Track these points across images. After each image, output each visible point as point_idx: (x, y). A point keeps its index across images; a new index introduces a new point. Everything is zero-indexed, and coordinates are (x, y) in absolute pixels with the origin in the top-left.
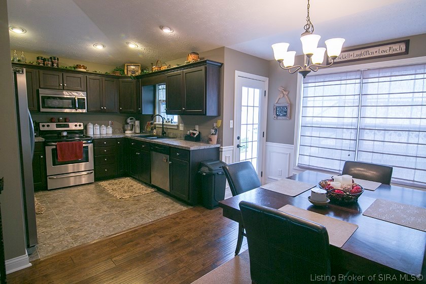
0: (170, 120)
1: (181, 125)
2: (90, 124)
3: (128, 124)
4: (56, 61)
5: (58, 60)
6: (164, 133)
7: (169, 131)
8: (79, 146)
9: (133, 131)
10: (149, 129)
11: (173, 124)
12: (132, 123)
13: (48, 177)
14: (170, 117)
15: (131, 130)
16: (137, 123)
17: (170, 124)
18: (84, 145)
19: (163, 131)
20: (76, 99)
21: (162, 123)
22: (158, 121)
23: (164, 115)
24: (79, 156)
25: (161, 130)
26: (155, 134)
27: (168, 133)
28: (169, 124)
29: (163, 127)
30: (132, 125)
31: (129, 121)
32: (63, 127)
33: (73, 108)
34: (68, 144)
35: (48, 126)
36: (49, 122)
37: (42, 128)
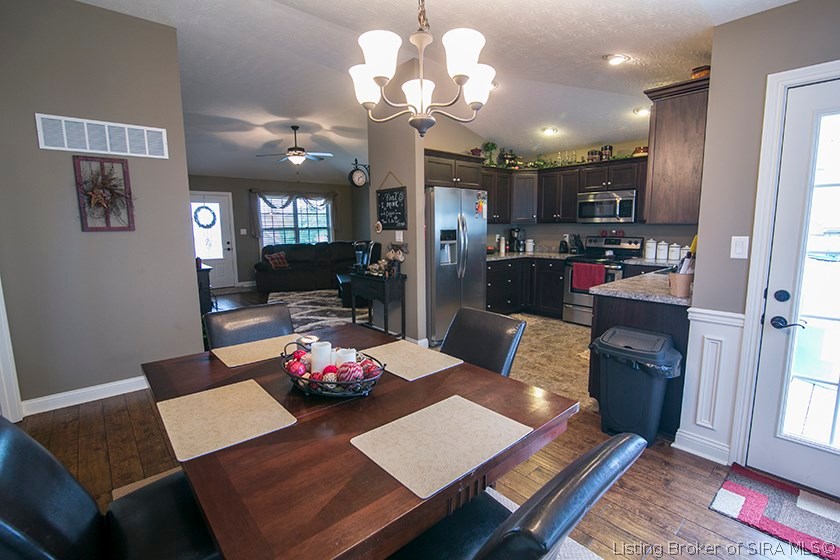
2: (651, 241)
4: (608, 151)
8: (599, 272)
13: (565, 305)
20: (618, 201)
32: (613, 244)
33: (614, 216)
34: (586, 266)
35: (595, 242)
36: (598, 237)
37: (588, 244)
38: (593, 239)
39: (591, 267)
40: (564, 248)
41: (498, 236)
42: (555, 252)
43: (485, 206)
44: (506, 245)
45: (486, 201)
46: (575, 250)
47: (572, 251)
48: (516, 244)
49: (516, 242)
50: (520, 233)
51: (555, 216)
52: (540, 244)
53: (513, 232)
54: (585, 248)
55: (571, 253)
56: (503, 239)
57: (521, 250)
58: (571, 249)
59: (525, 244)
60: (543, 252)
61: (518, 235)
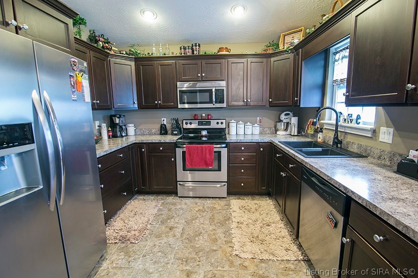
0: (354, 117)
1: (383, 129)
2: (233, 121)
3: (282, 121)
4: (198, 47)
5: (199, 46)
6: (337, 141)
7: (349, 139)
8: (210, 150)
9: (288, 132)
10: (311, 131)
11: (360, 126)
12: (288, 121)
13: (178, 183)
14: (355, 111)
15: (286, 130)
16: (294, 120)
17: (354, 125)
18: (215, 150)
19: (336, 137)
20: (214, 90)
21: (334, 122)
22: (328, 118)
23: (341, 107)
24: (209, 163)
25: (331, 135)
26: (319, 140)
27: (348, 143)
28: (350, 125)
29: (336, 131)
30: (288, 123)
31: (283, 117)
32: (205, 125)
33: (211, 102)
34: (197, 147)
35: (191, 123)
36: (192, 119)
37: (185, 126)
38: (189, 122)
39: (202, 147)
40: (163, 131)
41: (97, 123)
42: (155, 134)
43: (86, 83)
44: (108, 131)
45: (86, 76)
46: (176, 132)
47: (174, 132)
48: (118, 130)
49: (118, 127)
50: (121, 119)
51: (156, 102)
52: (140, 128)
53: (114, 118)
54: (182, 130)
55: (173, 134)
56: (104, 126)
57: (124, 135)
58: (173, 131)
59: (126, 129)
60: (144, 135)
61: (119, 120)
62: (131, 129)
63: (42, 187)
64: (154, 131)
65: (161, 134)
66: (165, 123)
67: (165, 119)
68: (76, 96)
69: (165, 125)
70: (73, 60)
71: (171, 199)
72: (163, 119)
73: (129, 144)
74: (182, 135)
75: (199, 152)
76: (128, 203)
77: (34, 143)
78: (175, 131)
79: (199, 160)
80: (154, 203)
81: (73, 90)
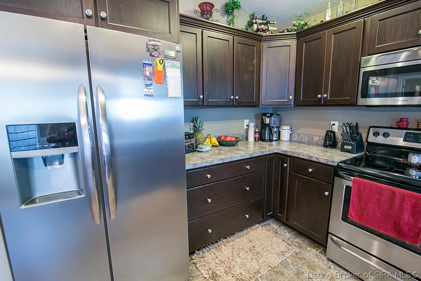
13: (330, 235)
34: (381, 189)
35: (386, 135)
36: (391, 128)
37: (372, 139)
38: (382, 131)
39: (393, 192)
41: (246, 122)
42: (317, 147)
44: (255, 132)
46: (350, 148)
47: (346, 147)
48: (267, 132)
49: (267, 128)
50: (273, 118)
51: (319, 96)
52: (298, 132)
53: (263, 117)
54: (365, 144)
55: (343, 150)
56: (252, 125)
57: (275, 139)
58: (343, 144)
59: (279, 132)
60: (301, 142)
61: (270, 120)
62: (285, 133)
63: (84, 196)
64: (316, 139)
65: (325, 146)
66: (335, 129)
67: (337, 123)
68: (152, 90)
69: (334, 133)
70: (152, 43)
71: (312, 253)
72: (332, 123)
73: (264, 154)
74: (363, 153)
75: (383, 199)
76: (253, 227)
77: (78, 145)
78: (347, 144)
79: (378, 215)
80: (282, 247)
81: (149, 82)
